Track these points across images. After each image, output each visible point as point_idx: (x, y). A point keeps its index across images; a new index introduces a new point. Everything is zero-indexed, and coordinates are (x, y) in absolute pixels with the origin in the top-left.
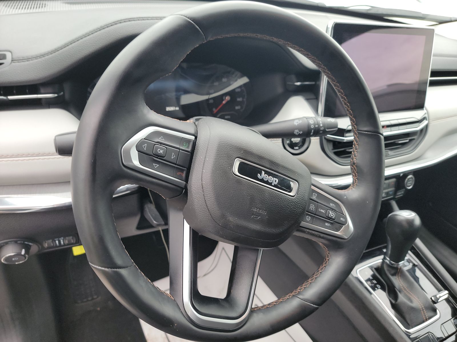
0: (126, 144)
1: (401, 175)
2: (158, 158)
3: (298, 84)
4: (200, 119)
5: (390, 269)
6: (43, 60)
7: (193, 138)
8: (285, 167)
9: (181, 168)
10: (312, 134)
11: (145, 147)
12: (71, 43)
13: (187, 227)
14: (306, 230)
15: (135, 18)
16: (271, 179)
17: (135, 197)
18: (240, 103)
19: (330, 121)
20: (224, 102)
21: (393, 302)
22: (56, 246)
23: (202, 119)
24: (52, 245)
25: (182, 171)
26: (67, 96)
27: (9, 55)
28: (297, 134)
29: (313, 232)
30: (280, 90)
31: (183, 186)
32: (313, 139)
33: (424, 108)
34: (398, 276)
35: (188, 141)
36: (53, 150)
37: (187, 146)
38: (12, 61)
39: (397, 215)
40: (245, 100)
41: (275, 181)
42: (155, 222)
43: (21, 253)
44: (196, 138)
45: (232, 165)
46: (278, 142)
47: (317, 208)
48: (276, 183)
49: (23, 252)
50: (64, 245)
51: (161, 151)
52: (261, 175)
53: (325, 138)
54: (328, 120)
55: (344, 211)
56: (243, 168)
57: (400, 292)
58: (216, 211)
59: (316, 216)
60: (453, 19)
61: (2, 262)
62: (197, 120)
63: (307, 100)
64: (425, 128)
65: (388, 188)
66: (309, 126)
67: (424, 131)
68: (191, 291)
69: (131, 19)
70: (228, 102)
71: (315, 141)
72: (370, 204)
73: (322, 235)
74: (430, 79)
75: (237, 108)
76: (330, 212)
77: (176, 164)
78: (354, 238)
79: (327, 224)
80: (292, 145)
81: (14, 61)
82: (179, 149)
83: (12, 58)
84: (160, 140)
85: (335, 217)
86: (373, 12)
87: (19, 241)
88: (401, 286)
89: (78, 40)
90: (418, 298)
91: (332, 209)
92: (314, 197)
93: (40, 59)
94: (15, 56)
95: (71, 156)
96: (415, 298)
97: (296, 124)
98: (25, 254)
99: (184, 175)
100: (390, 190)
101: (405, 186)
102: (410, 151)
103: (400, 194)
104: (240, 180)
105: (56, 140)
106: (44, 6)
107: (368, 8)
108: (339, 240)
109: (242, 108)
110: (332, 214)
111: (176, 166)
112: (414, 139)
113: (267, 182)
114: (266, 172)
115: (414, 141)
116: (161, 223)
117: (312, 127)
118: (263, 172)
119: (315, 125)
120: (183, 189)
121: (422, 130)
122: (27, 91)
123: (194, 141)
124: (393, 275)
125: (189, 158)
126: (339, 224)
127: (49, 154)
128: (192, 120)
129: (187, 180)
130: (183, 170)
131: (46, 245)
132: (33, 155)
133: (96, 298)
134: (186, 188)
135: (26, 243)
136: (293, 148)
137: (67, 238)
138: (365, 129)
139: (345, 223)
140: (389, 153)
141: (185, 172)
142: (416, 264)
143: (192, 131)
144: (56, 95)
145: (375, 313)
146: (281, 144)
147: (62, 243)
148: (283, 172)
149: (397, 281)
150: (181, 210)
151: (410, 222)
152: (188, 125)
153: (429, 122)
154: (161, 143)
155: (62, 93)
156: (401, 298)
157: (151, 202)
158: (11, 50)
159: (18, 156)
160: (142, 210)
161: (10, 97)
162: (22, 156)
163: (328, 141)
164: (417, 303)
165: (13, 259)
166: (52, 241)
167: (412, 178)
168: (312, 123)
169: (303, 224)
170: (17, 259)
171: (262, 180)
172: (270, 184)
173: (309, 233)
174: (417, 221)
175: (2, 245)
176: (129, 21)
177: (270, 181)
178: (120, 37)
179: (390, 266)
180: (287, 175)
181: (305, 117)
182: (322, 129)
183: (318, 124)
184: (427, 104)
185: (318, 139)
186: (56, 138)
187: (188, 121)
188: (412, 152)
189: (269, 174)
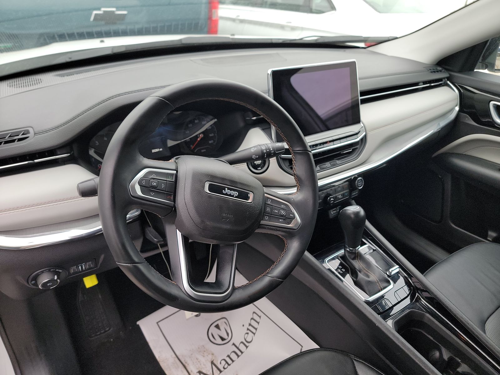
0: (131, 182)
1: (353, 177)
2: (153, 189)
3: (254, 118)
4: (179, 157)
5: (350, 255)
6: (59, 131)
7: (175, 172)
8: (241, 183)
9: (170, 193)
10: (265, 156)
11: (143, 182)
12: (78, 116)
13: (179, 234)
14: (266, 226)
15: (122, 93)
16: (233, 193)
17: (137, 224)
18: (211, 138)
19: (278, 145)
20: (199, 139)
21: (355, 279)
22: (80, 272)
23: (180, 158)
24: (77, 270)
25: (170, 195)
26: (76, 154)
27: (31, 130)
28: (254, 158)
29: (272, 227)
30: (242, 124)
31: (173, 205)
32: (271, 160)
33: (361, 123)
34: (358, 259)
35: (172, 175)
36: (77, 194)
37: (172, 178)
38: (35, 134)
39: (346, 210)
40: (216, 135)
41: (236, 193)
42: (155, 240)
43: (54, 278)
44: (177, 172)
45: (204, 187)
46: (244, 166)
47: (272, 210)
48: (237, 195)
49: (56, 277)
50: (86, 270)
51: (155, 184)
52: (225, 191)
53: (280, 158)
54: (276, 144)
55: (292, 210)
56: (211, 188)
57: (360, 272)
58: (197, 219)
59: (272, 216)
60: (390, 39)
61: (40, 289)
62: (177, 159)
63: (263, 130)
64: (364, 138)
65: (343, 191)
66: (262, 151)
67: (364, 140)
68: (188, 276)
69: (119, 94)
70: (202, 139)
71: (273, 161)
72: (311, 202)
73: (278, 229)
74: (360, 98)
75: (210, 142)
76: (282, 211)
77: (166, 191)
78: (302, 228)
79: (281, 220)
80: (256, 167)
81: (36, 134)
82: (166, 181)
83: (34, 132)
84: (153, 176)
85: (286, 214)
86: (321, 41)
87: (52, 269)
88: (361, 267)
89: (83, 113)
90: (374, 274)
91: (283, 209)
92: (269, 202)
93: (56, 130)
94: (36, 131)
95: (97, 195)
96: (372, 274)
97: (253, 151)
98: (57, 279)
99: (172, 198)
100: (344, 192)
101: (356, 187)
102: (355, 158)
103: (355, 194)
104: (210, 196)
105: (79, 187)
106: (40, 81)
107: (316, 38)
108: (291, 230)
109: (214, 142)
110: (283, 212)
111: (166, 192)
112: (357, 148)
113: (230, 195)
114: (228, 189)
115: (357, 150)
116: (160, 240)
117: (265, 151)
118: (226, 189)
119: (266, 150)
120: (172, 207)
121: (362, 139)
122: (47, 154)
123: (176, 174)
124: (354, 259)
125: (174, 186)
126: (289, 219)
127: (74, 198)
128: (173, 160)
129: (174, 201)
130: (172, 194)
131: (72, 271)
132: (60, 201)
133: (108, 330)
134: (175, 207)
135: (57, 270)
136: (257, 169)
137: (87, 263)
138: (298, 149)
139: (294, 217)
140: (337, 162)
141: (172, 196)
142: (375, 249)
143: (174, 168)
144: (69, 154)
145: (340, 289)
146: (246, 167)
147: (84, 268)
148: (240, 187)
149: (357, 264)
150: (173, 223)
151: (357, 214)
152: (170, 164)
153: (366, 132)
154: (154, 179)
155: (72, 152)
156: (361, 276)
157: (150, 226)
158: (32, 126)
159: (49, 203)
160: (144, 233)
161: (36, 161)
162: (52, 202)
163: (284, 159)
164: (373, 278)
165: (48, 285)
166: (76, 267)
167: (361, 180)
168: (264, 149)
169: (263, 222)
170: (51, 284)
171: (226, 194)
172: (233, 196)
173: (268, 229)
174: (362, 212)
175: (39, 274)
176: (119, 96)
177: (232, 194)
178: (114, 108)
179: (351, 253)
180: (244, 188)
181: (258, 145)
182: (273, 152)
183: (269, 149)
184: (362, 118)
185: (275, 159)
186: (79, 185)
187: (170, 161)
188: (357, 158)
189: (231, 190)
